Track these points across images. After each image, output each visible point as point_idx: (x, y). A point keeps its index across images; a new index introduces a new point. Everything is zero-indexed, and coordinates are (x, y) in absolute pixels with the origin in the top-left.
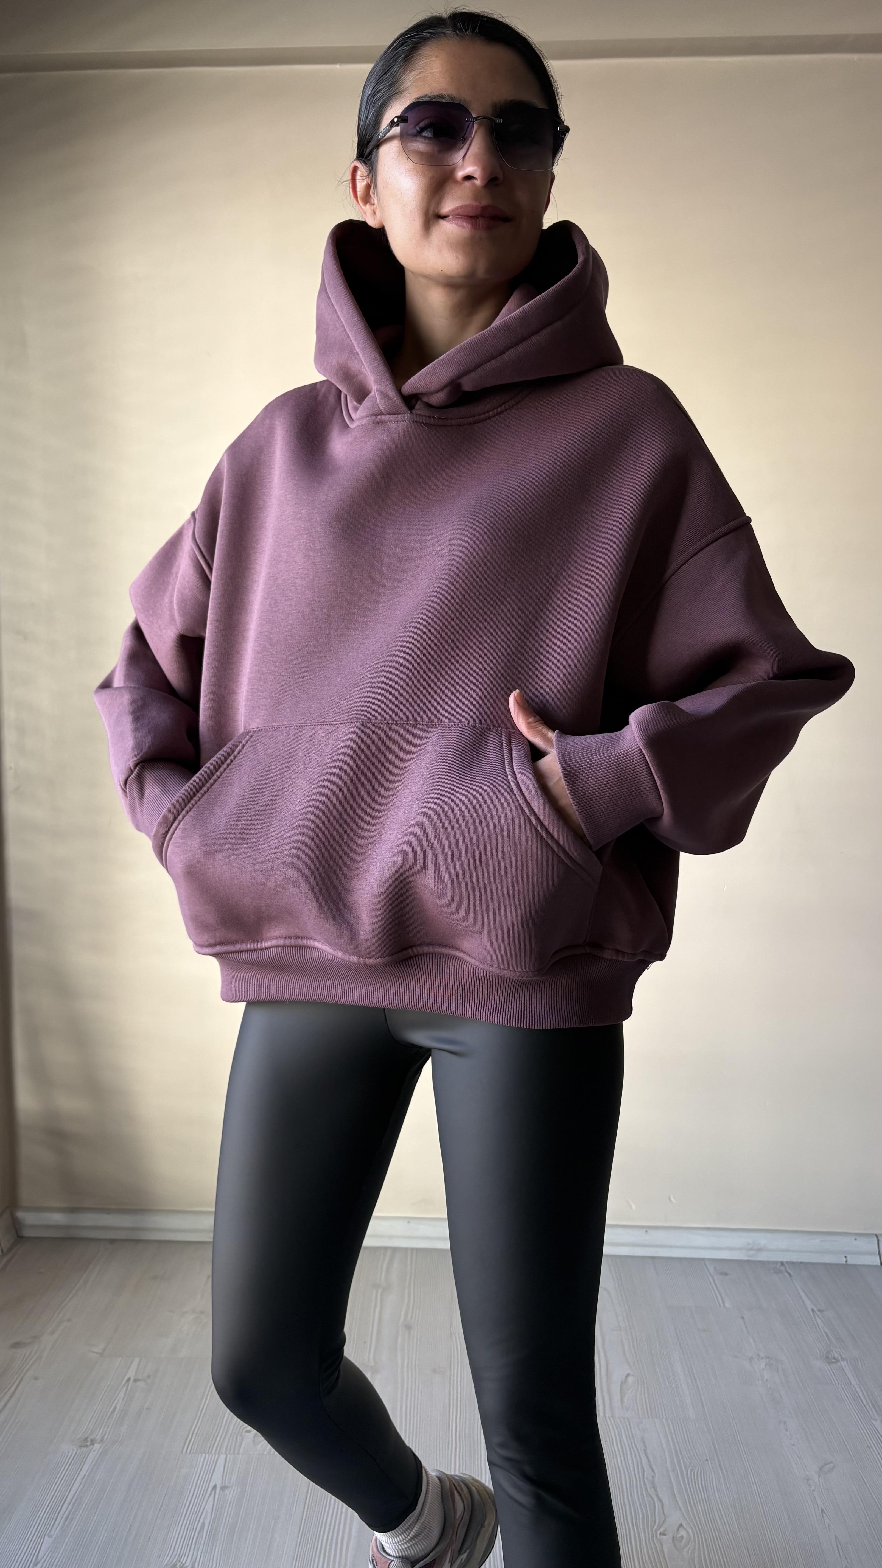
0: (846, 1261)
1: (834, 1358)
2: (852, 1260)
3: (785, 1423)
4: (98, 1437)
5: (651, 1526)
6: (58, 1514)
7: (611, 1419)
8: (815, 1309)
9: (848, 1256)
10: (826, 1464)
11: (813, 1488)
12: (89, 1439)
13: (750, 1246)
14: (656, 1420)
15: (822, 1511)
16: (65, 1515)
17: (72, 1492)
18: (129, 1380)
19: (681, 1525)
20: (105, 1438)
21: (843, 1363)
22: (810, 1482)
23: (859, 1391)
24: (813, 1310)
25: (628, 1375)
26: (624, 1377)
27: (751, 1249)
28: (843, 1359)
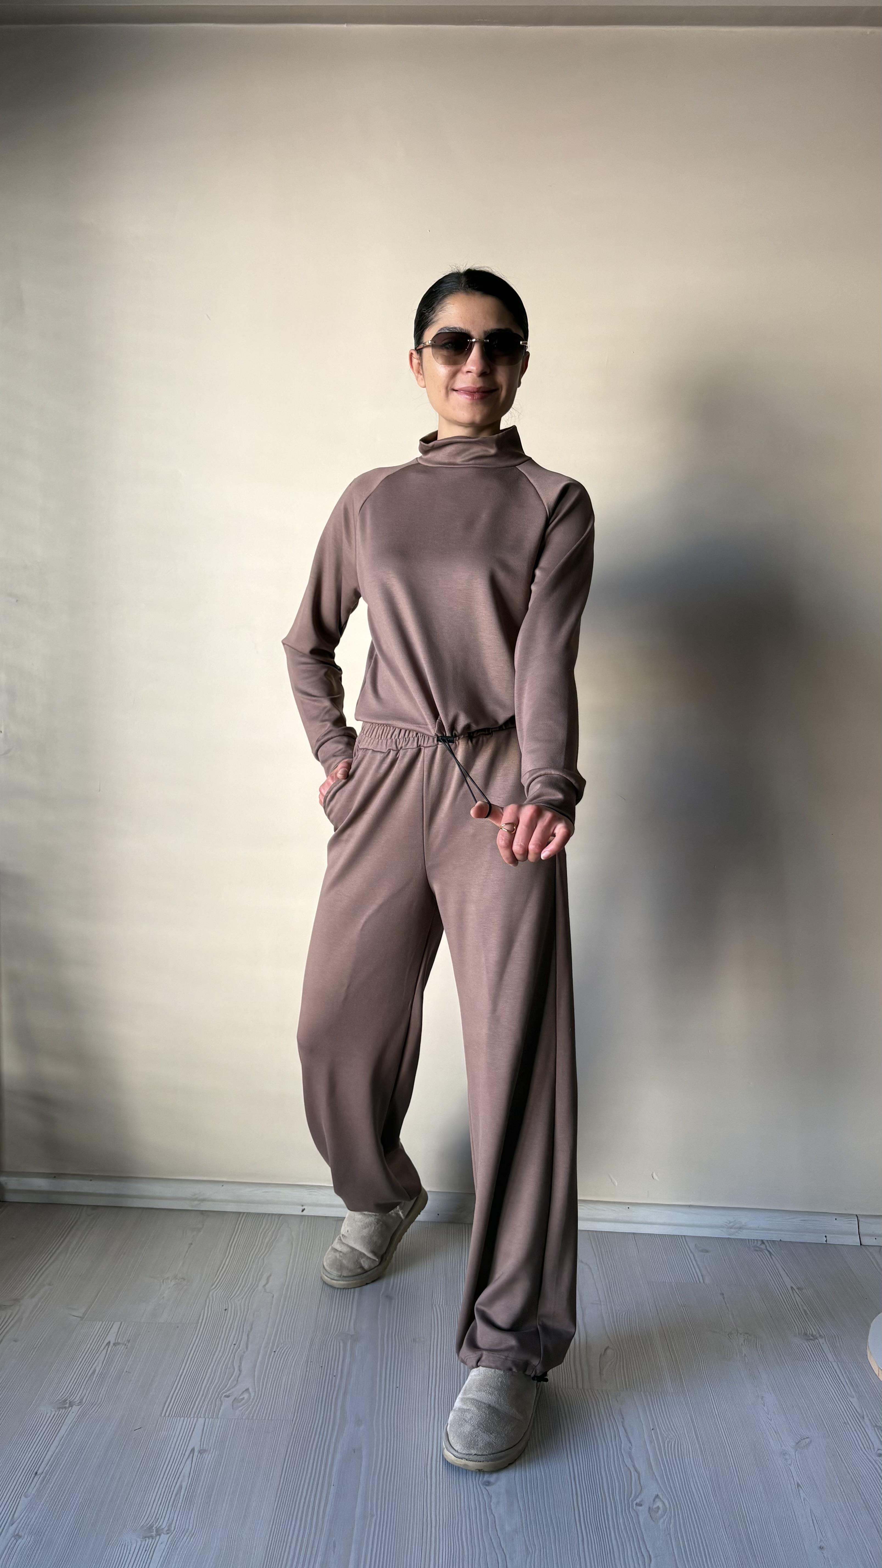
0: (826, 1241)
1: (812, 1335)
2: (832, 1240)
3: (762, 1397)
4: (77, 1398)
5: (627, 1496)
6: (35, 1474)
9: (828, 1236)
10: (802, 1439)
11: (789, 1462)
12: (68, 1401)
13: (731, 1224)
15: (798, 1485)
17: (50, 1453)
18: (109, 1343)
19: (657, 1496)
20: (84, 1400)
21: (821, 1341)
22: (787, 1457)
26: (603, 1350)
27: (731, 1228)
28: (821, 1336)
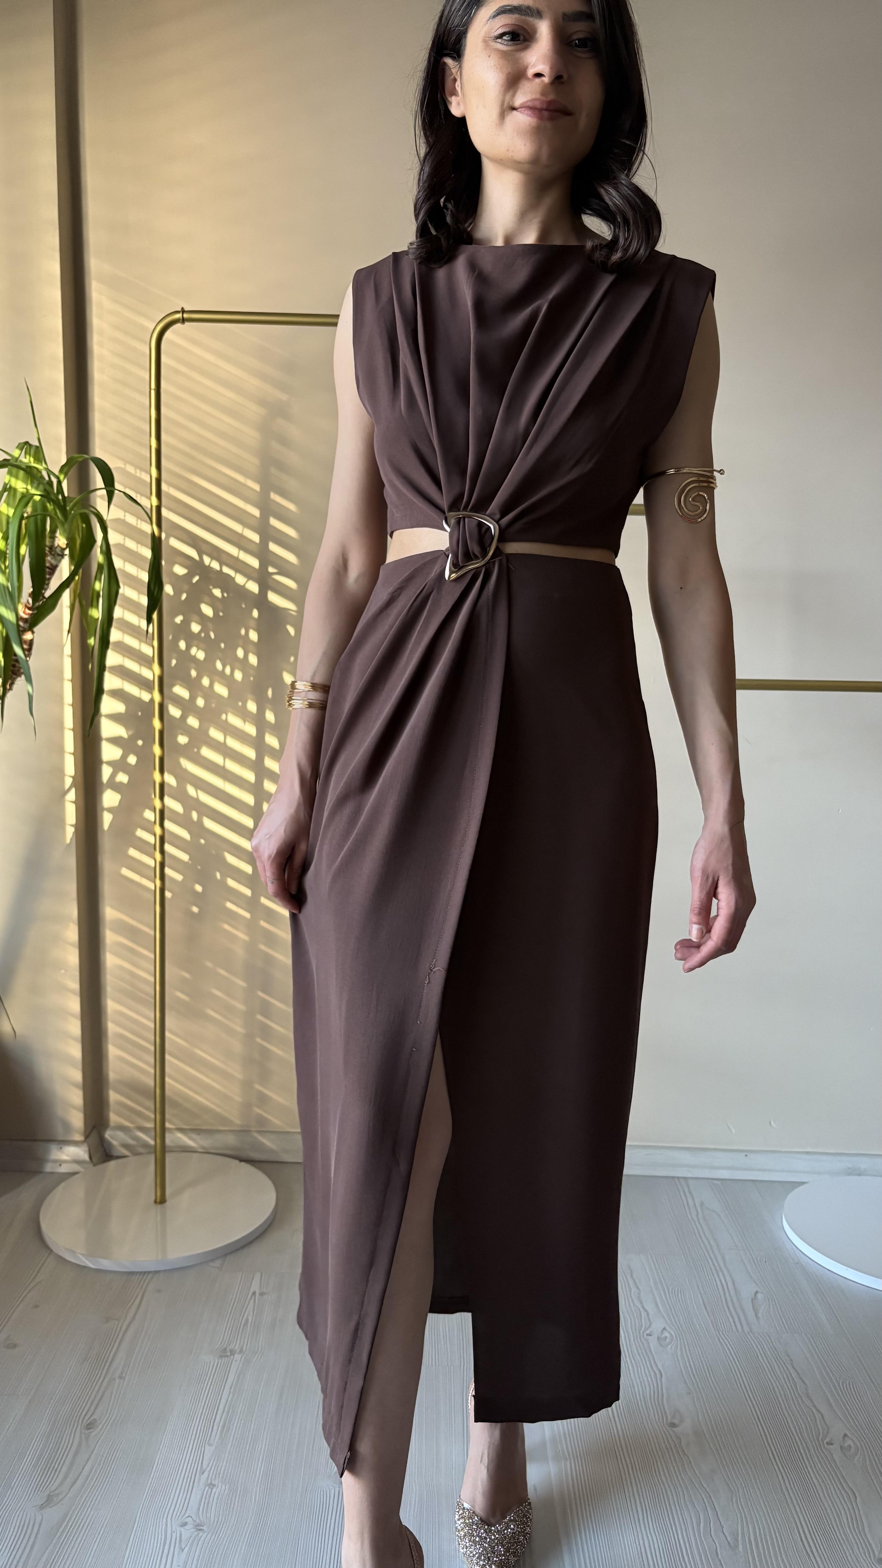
4: (236, 1348)
5: (816, 1435)
6: (214, 1422)
7: (751, 1334)
12: (228, 1349)
14: (795, 1335)
16: (221, 1424)
17: (223, 1401)
18: (254, 1293)
19: (845, 1435)
20: (244, 1349)
25: (756, 1293)
26: (753, 1295)
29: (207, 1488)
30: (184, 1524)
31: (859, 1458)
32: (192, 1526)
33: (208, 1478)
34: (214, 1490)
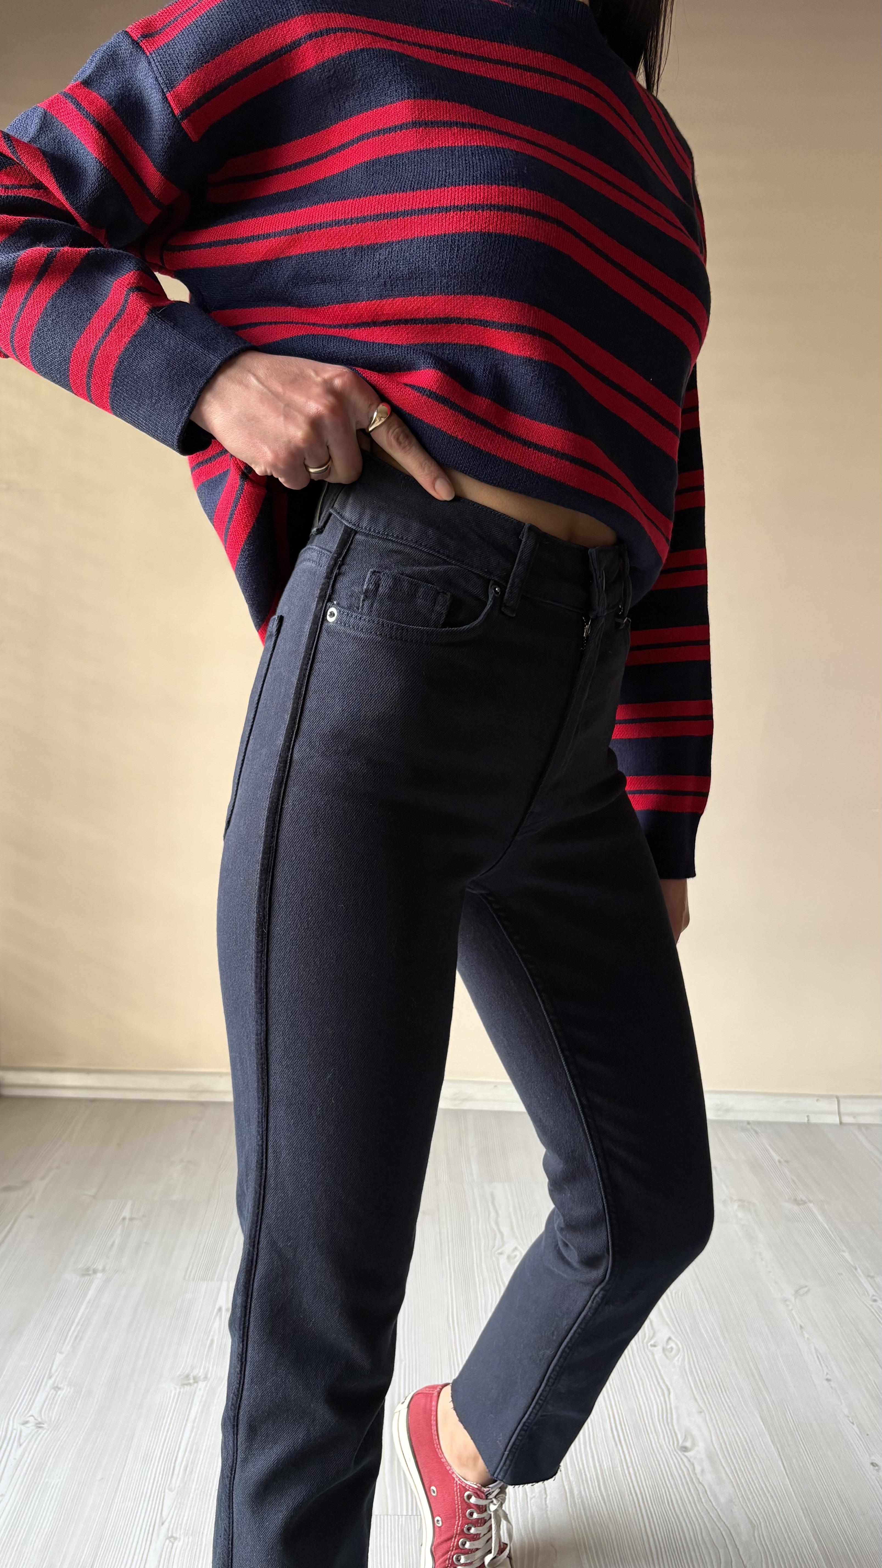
0: (808, 1120)
1: (802, 1200)
2: (814, 1120)
3: (760, 1254)
6: (68, 1333)
8: (782, 1160)
9: (810, 1115)
10: (801, 1288)
11: (790, 1307)
15: (801, 1327)
16: (74, 1335)
17: (80, 1314)
18: (124, 1219)
19: (670, 1339)
21: (811, 1205)
22: (788, 1303)
23: (827, 1227)
24: (780, 1161)
28: (810, 1201)
29: (52, 1391)
30: (25, 1423)
31: (679, 1358)
32: (32, 1424)
33: (54, 1382)
34: (59, 1392)
